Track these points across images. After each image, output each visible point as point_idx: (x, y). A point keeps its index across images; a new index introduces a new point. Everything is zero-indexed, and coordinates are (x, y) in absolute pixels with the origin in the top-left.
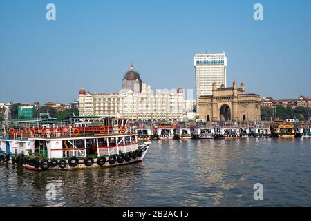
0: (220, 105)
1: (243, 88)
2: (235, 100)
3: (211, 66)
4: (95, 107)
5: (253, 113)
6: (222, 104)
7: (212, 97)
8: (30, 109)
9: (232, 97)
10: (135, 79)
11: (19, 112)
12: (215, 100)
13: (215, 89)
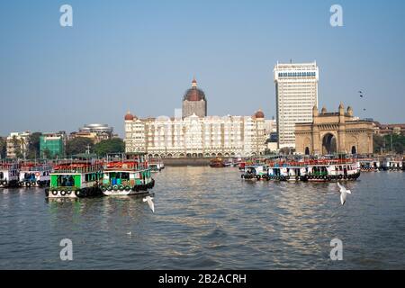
0: (323, 134)
1: (351, 112)
2: (342, 128)
3: (298, 81)
4: (147, 137)
5: (365, 144)
6: (325, 133)
7: (312, 125)
8: (56, 141)
9: (338, 124)
10: (200, 99)
11: (42, 144)
12: (316, 129)
13: (316, 114)
